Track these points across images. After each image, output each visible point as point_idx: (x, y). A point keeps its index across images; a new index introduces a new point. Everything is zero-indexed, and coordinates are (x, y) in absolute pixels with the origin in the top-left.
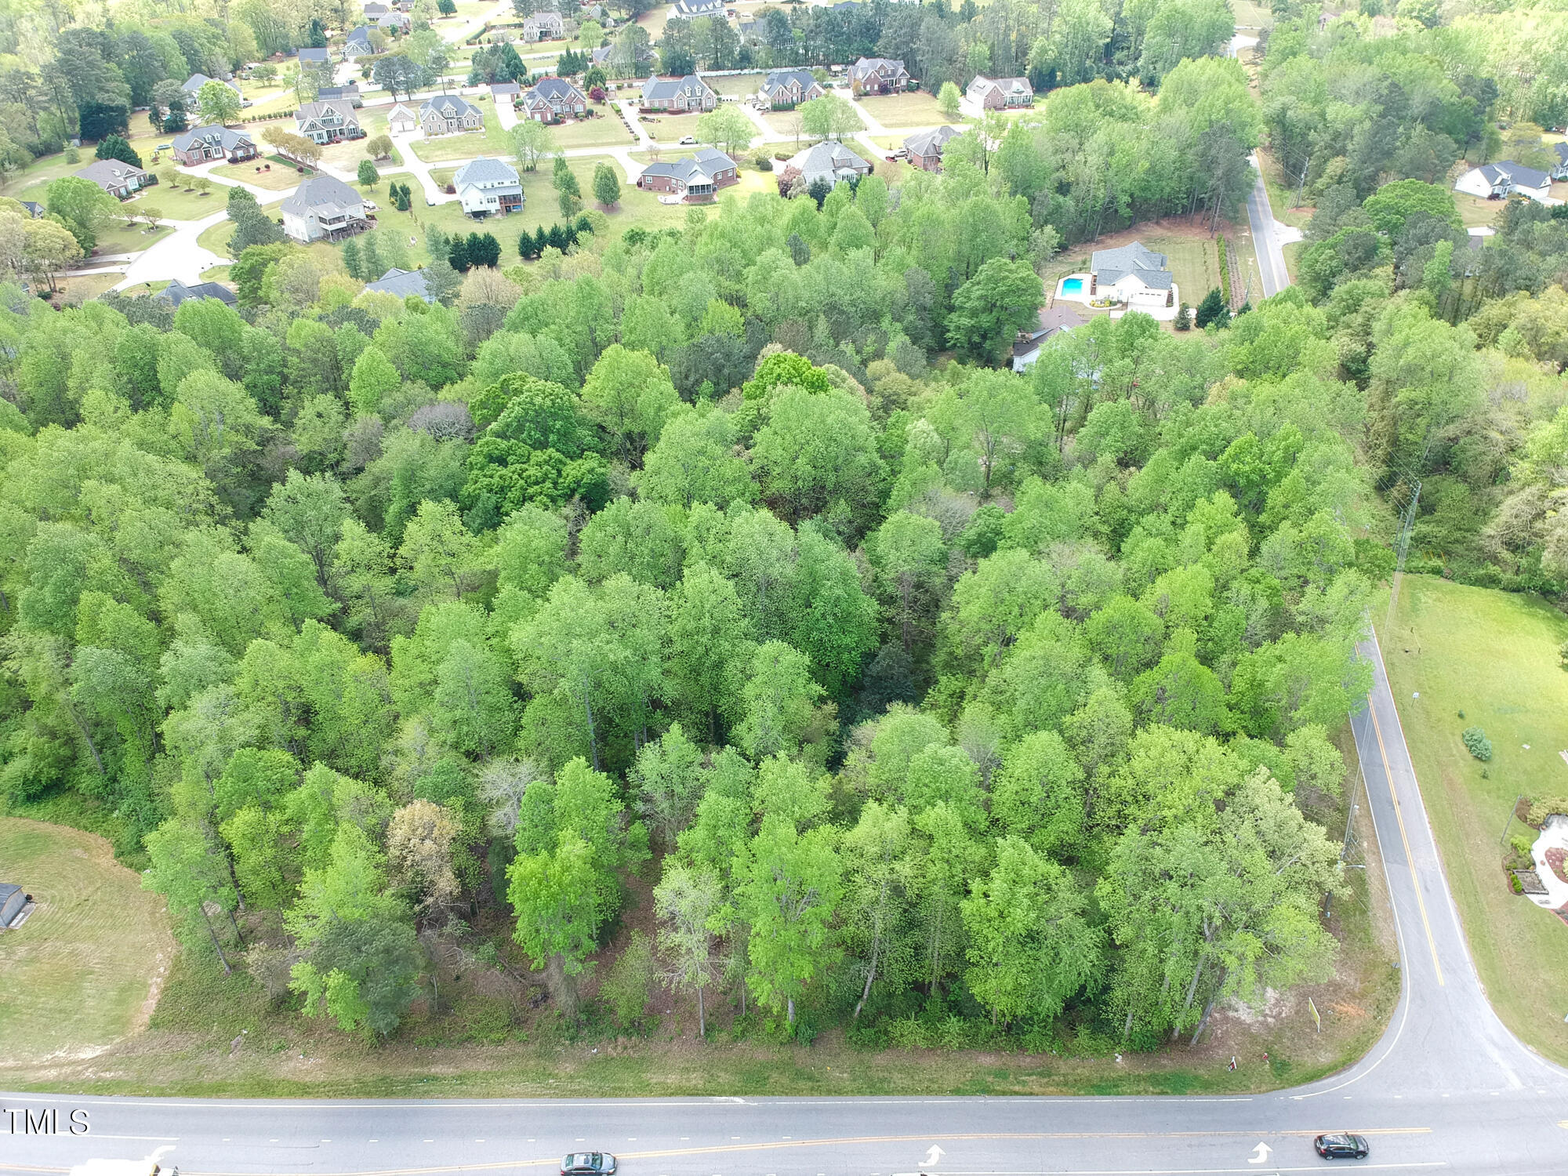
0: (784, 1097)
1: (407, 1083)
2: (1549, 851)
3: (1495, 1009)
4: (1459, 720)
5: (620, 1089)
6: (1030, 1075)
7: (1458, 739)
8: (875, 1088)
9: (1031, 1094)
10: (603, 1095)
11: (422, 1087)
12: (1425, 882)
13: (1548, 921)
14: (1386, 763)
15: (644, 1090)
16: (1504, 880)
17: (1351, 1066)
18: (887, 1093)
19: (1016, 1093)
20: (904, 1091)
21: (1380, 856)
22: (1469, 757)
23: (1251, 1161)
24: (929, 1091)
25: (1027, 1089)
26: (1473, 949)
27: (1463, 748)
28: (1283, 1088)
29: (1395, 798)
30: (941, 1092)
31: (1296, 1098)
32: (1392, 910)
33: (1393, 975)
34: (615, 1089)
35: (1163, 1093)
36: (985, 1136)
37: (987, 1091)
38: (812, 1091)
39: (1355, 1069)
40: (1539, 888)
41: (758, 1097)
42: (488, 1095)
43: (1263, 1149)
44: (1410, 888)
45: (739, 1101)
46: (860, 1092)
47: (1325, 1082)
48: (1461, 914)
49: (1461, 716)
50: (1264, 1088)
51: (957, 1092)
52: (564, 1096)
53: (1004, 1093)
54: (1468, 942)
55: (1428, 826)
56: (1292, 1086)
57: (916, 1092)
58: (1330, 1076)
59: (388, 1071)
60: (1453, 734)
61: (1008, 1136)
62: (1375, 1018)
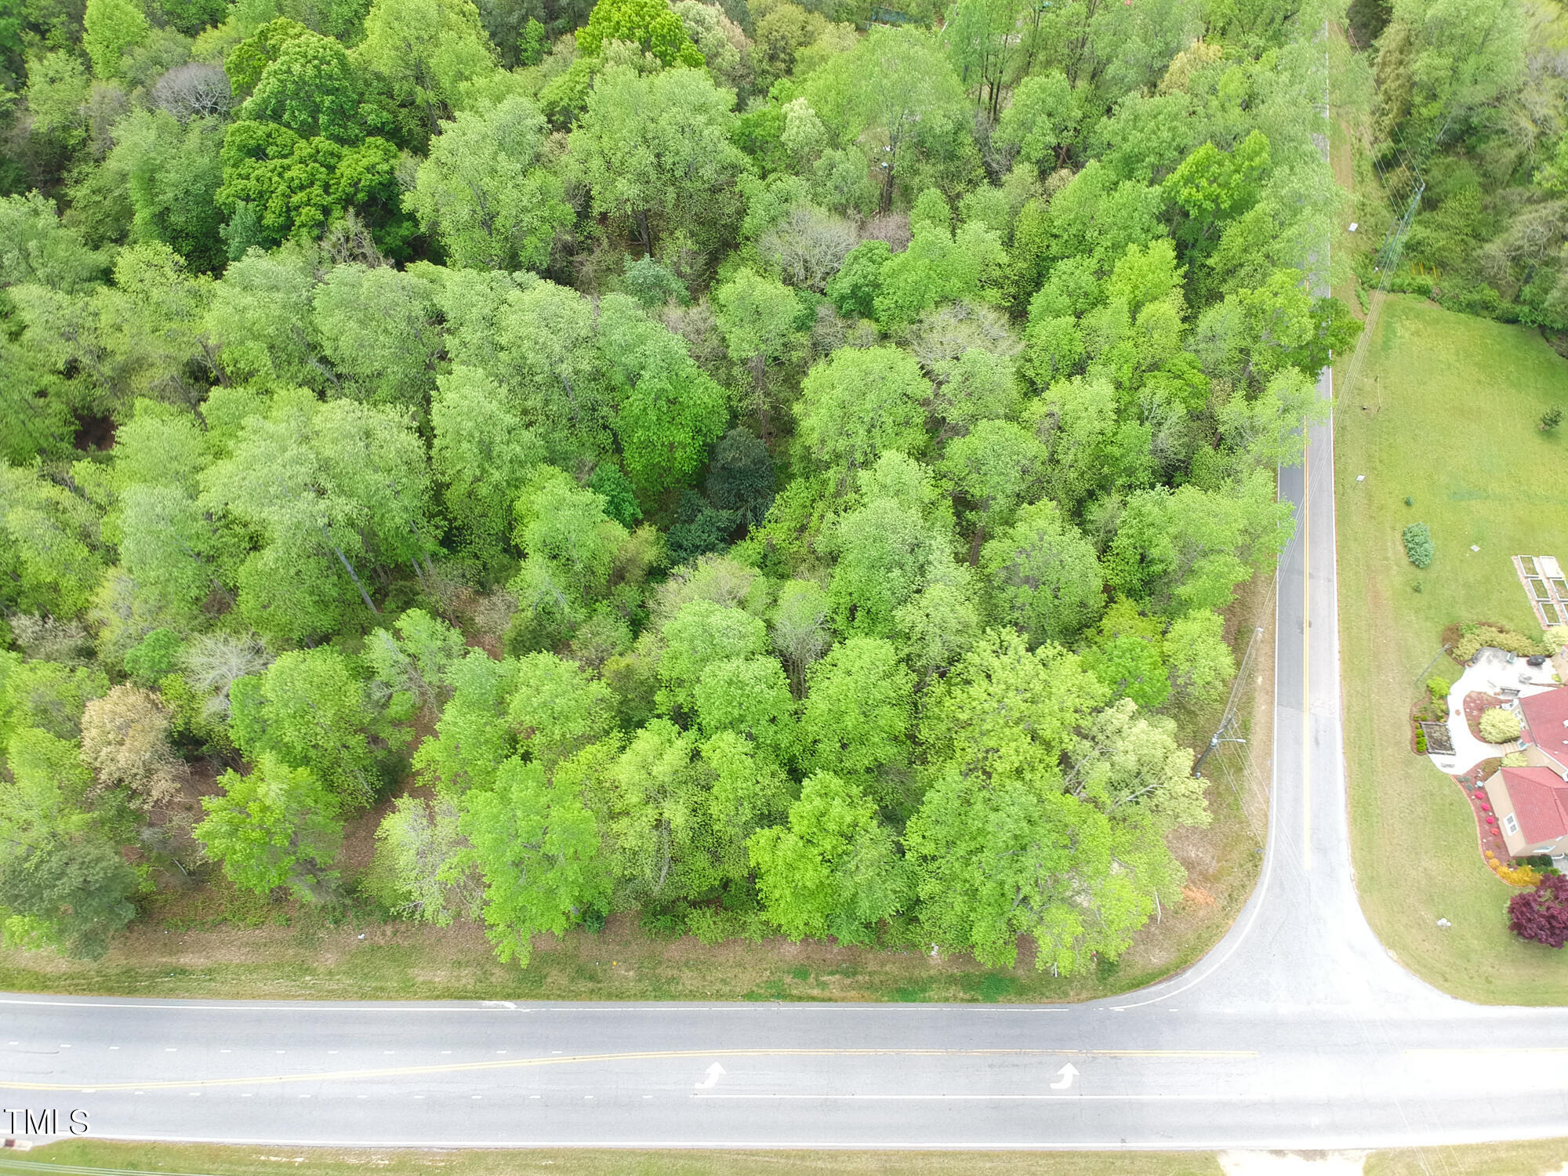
0: (560, 1002)
1: (151, 977)
2: (1469, 696)
3: (1362, 901)
4: (1404, 509)
5: (382, 989)
6: (832, 973)
7: (1398, 536)
8: (661, 990)
9: (830, 1000)
10: (363, 997)
11: (168, 982)
12: (1317, 731)
13: (1447, 791)
14: (1307, 570)
15: (408, 991)
16: (1408, 734)
17: (1184, 970)
18: (673, 998)
19: (813, 999)
20: (692, 996)
21: (1273, 697)
22: (1405, 561)
23: (1053, 1086)
24: (719, 996)
25: (827, 994)
26: (1353, 821)
27: (1401, 549)
28: (1105, 996)
29: (1307, 618)
30: (731, 996)
31: (1117, 1009)
32: (1271, 770)
33: (1255, 858)
34: (376, 989)
35: (973, 1000)
36: (772, 1052)
37: (783, 995)
38: (594, 994)
39: (1189, 973)
40: (1443, 745)
41: (530, 1002)
42: (237, 996)
43: (1069, 1072)
44: (1298, 741)
45: (510, 1005)
46: (643, 996)
47: (1153, 989)
48: (1349, 776)
49: (1408, 503)
50: (1084, 995)
51: (750, 996)
52: (320, 998)
53: (800, 999)
54: (1348, 813)
55: (1337, 656)
56: (1115, 993)
57: (704, 997)
58: (1160, 982)
59: (133, 961)
60: (1393, 529)
61: (797, 1051)
62: (1224, 909)
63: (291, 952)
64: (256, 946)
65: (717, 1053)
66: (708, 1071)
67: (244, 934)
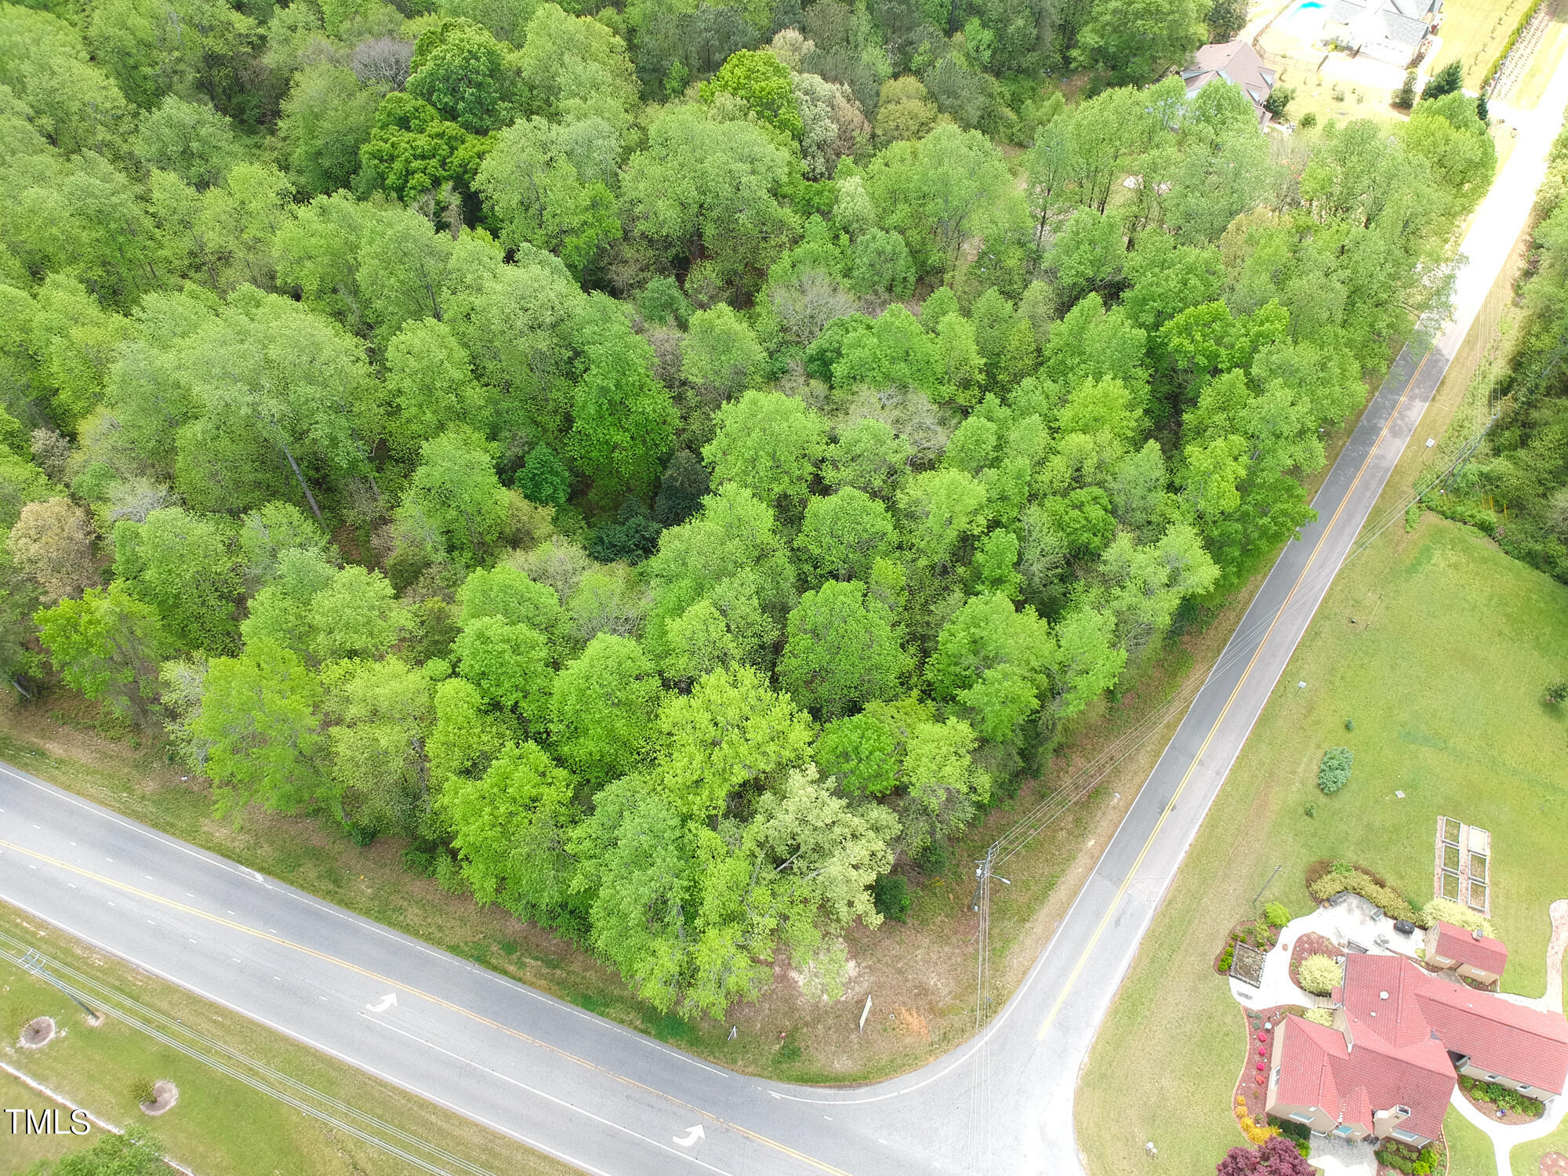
0: (299, 891)
1: (19, 749)
2: (1308, 936)
3: (1079, 1094)
4: (1342, 731)
5: (172, 825)
6: (536, 959)
8: (383, 913)
9: (520, 980)
10: (155, 826)
11: (27, 757)
12: (1124, 912)
13: (1228, 1020)
14: (1201, 754)
15: (191, 835)
16: (1218, 948)
17: (860, 1086)
18: (390, 924)
19: (505, 973)
20: (407, 929)
21: (1095, 863)
22: (1313, 781)
23: (675, 1139)
24: (428, 938)
25: (520, 974)
26: (1114, 1012)
27: (1315, 769)
28: (770, 1078)
29: (1174, 800)
30: (438, 943)
31: (774, 1094)
32: (1054, 931)
33: (992, 1007)
34: (167, 823)
35: (645, 1032)
36: (446, 1004)
37: (482, 960)
38: (329, 895)
39: (863, 1090)
40: (1251, 975)
41: (277, 882)
42: (68, 788)
43: (697, 1132)
44: (1098, 915)
45: (259, 877)
46: (367, 913)
47: (820, 1090)
48: (1134, 966)
49: (1348, 727)
50: (750, 1070)
51: (454, 949)
52: (124, 813)
53: (495, 968)
54: (1112, 1002)
55: (1186, 847)
56: (781, 1080)
57: (416, 934)
58: (830, 1087)
59: (14, 732)
60: (1319, 746)
61: (465, 1012)
62: (932, 1044)
63: (126, 770)
64: (105, 756)
65: (399, 985)
66: (384, 998)
67: (101, 743)
